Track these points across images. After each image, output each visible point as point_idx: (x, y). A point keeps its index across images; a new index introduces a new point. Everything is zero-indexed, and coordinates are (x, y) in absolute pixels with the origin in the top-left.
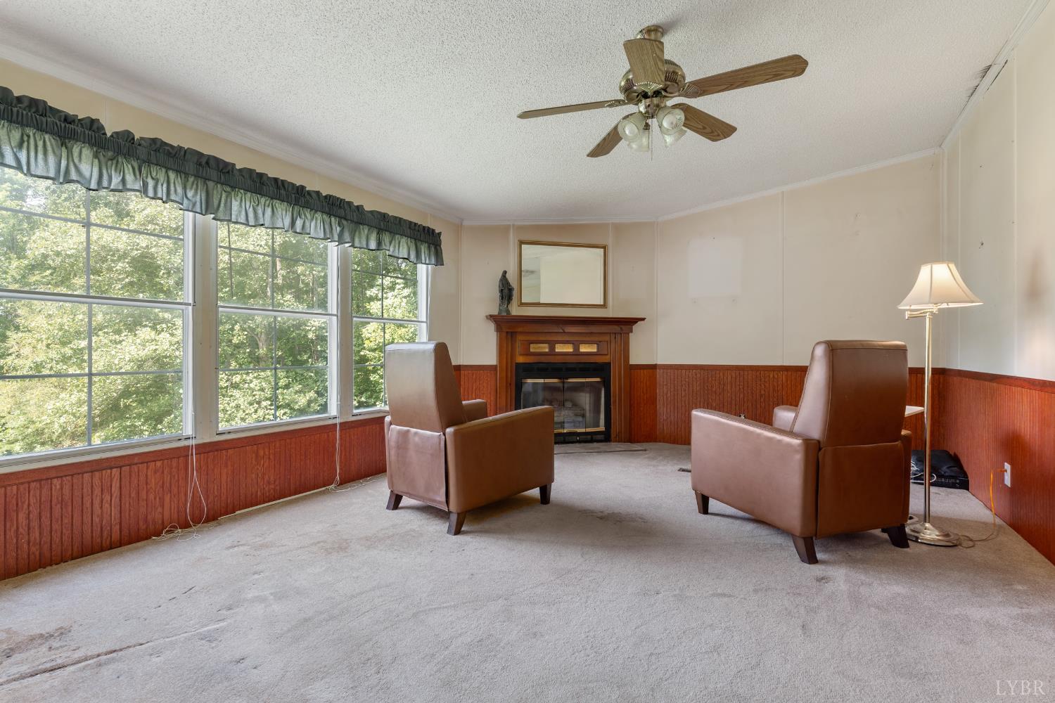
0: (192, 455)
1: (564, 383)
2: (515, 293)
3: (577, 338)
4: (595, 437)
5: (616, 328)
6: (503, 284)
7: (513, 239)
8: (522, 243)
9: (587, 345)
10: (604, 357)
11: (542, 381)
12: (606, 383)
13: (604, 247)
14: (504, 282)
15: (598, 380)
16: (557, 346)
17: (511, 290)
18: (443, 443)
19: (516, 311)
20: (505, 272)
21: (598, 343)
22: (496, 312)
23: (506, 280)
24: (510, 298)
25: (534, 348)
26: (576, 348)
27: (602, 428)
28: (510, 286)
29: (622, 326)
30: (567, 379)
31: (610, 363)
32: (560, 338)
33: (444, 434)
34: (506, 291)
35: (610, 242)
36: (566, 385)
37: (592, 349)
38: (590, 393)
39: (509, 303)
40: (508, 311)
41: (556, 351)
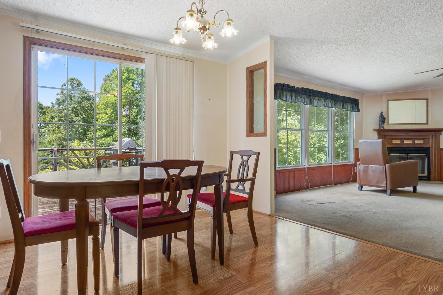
0: (306, 170)
1: (407, 155)
2: (386, 120)
3: (414, 137)
4: (422, 178)
5: (433, 133)
6: (381, 117)
7: (384, 99)
8: (388, 100)
9: (419, 140)
10: (427, 145)
11: (398, 154)
12: (428, 156)
13: (427, 99)
14: (382, 116)
15: (424, 154)
16: (404, 140)
17: (384, 119)
18: (385, 169)
19: (386, 127)
20: (382, 112)
21: (423, 139)
22: (378, 128)
23: (383, 115)
24: (384, 122)
25: (394, 141)
26: (414, 141)
27: (426, 174)
28: (384, 117)
29: (436, 132)
30: (409, 154)
31: (430, 148)
32: (406, 137)
33: (385, 166)
34: (383, 120)
35: (430, 97)
36: (408, 157)
37: (422, 142)
38: (420, 160)
39: (384, 124)
40: (383, 127)
41: (404, 142)
